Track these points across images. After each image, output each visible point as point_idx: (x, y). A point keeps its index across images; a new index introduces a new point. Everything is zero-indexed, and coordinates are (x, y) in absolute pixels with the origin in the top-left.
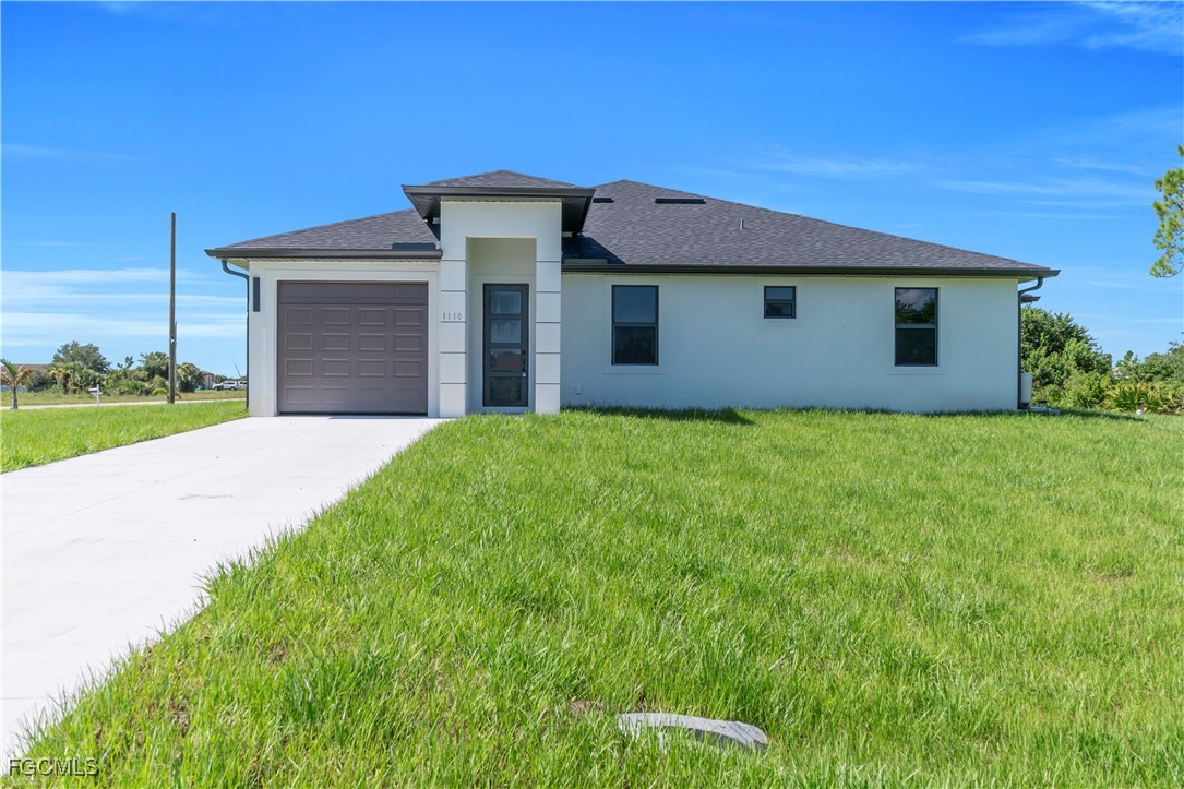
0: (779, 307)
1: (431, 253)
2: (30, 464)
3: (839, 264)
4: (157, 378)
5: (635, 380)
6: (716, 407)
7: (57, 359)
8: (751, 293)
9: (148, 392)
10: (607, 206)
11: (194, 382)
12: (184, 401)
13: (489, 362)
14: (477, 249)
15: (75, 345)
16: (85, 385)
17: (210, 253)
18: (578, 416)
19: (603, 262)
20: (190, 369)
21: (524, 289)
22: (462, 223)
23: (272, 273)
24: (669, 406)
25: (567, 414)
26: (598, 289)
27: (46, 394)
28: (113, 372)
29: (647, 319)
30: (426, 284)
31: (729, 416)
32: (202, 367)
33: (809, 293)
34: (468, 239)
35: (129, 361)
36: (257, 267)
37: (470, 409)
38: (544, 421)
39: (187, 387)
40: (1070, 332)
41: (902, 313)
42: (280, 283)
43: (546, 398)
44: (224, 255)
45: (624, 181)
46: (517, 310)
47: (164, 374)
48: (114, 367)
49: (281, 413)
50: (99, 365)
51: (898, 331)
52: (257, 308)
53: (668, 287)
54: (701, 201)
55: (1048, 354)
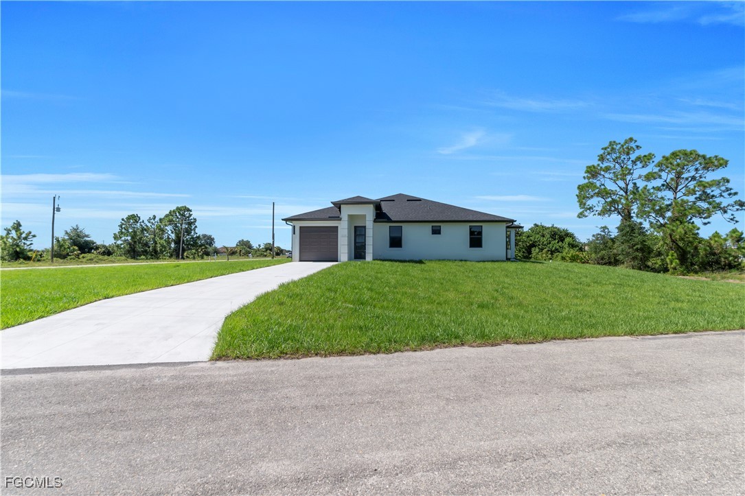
0: (436, 231)
1: (338, 218)
2: (243, 271)
3: (453, 219)
4: (268, 251)
5: (396, 252)
6: (417, 259)
7: (237, 245)
8: (428, 227)
9: (265, 256)
10: (392, 202)
11: (280, 252)
12: (277, 258)
13: (356, 248)
14: (351, 217)
15: (243, 240)
16: (247, 254)
17: (283, 220)
18: (376, 262)
19: (386, 220)
20: (279, 248)
21: (365, 227)
22: (346, 211)
23: (299, 224)
24: (415, 259)
25: (374, 262)
26: (385, 228)
27: (234, 256)
28: (254, 249)
29: (398, 235)
30: (337, 227)
31: (420, 262)
32: (282, 248)
33: (444, 227)
34: (349, 215)
35: (259, 246)
36: (295, 223)
37: (350, 259)
38: (369, 263)
39: (278, 254)
40: (568, 235)
41: (472, 233)
42: (300, 227)
43: (369, 257)
44: (286, 220)
45: (400, 194)
46: (363, 233)
47: (271, 250)
48: (255, 248)
49: (300, 261)
50: (250, 247)
51: (471, 239)
52: (294, 233)
53: (405, 227)
54: (420, 200)
55: (558, 242)
